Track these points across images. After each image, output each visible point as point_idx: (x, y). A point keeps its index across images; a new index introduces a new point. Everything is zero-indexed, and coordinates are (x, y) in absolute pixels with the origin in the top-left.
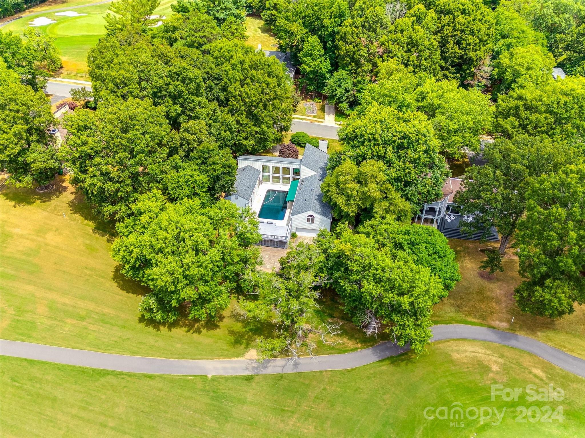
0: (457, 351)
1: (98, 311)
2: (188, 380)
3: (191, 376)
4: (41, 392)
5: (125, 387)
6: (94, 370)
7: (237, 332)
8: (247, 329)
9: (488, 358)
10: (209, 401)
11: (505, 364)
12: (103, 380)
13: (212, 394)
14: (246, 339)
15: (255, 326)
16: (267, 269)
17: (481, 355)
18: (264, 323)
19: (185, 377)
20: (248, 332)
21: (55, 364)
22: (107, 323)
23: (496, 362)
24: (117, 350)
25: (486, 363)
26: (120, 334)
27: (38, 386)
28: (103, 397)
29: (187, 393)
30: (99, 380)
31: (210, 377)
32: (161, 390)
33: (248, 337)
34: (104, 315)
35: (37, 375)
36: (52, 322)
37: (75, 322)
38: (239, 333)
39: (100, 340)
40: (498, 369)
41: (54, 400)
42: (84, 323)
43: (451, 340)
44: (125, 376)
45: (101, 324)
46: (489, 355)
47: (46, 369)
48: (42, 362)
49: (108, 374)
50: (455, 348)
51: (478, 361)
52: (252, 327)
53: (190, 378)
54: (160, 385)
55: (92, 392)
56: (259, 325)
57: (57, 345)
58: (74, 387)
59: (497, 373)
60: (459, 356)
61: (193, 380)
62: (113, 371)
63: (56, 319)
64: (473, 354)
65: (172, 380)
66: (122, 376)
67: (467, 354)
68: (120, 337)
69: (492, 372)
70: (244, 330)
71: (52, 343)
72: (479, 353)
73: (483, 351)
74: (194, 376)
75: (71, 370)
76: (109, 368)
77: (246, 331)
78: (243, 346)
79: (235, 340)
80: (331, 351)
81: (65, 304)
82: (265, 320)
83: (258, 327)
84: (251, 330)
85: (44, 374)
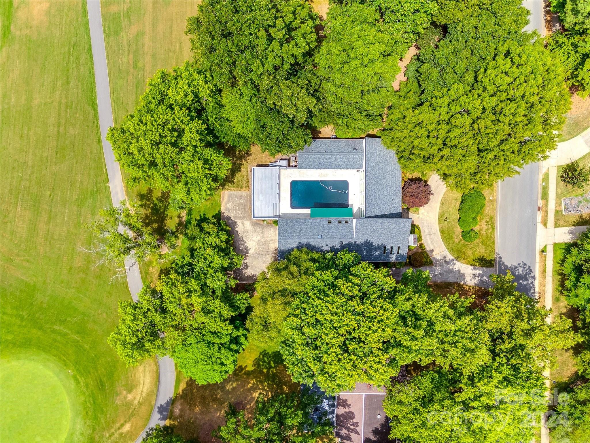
0: (145, 370)
1: (145, 75)
2: (102, 170)
3: (106, 170)
4: (71, 70)
5: (88, 126)
6: (95, 98)
7: (151, 195)
8: (156, 202)
9: (139, 393)
10: (89, 190)
11: (132, 405)
12: (90, 109)
13: (95, 190)
14: (146, 203)
15: (160, 207)
16: (226, 204)
17: (141, 388)
18: (164, 214)
19: (104, 167)
20: (153, 203)
21: (93, 68)
22: (137, 88)
23: (135, 398)
24: (116, 107)
25: (134, 391)
26: (129, 103)
27: (74, 66)
28: (78, 115)
29: (92, 172)
30: (89, 105)
31: (108, 184)
32: (91, 153)
33: (148, 205)
34: (144, 81)
35: (81, 61)
36: (126, 45)
37: (131, 62)
38: (151, 196)
39: (121, 89)
40: (128, 399)
41: (68, 83)
42: (132, 70)
43: (157, 367)
44: (96, 123)
45: (135, 84)
46: (141, 394)
47: (88, 63)
48: (92, 58)
49: (95, 110)
50: (147, 369)
51: (137, 385)
52: (158, 205)
53: (105, 170)
54: (95, 151)
55: (79, 106)
56: (161, 211)
57: (108, 60)
58: (80, 91)
59: (125, 398)
60: (140, 371)
61: (104, 173)
62: (98, 113)
63: (129, 45)
64: (142, 382)
65: (100, 158)
66: (95, 121)
67: (142, 378)
68: (127, 104)
69: (127, 394)
70: (154, 199)
71: (108, 56)
72: (143, 387)
73: (145, 390)
74: (107, 173)
75: (92, 82)
76: (100, 109)
77: (154, 201)
78: (140, 203)
79: (143, 194)
80: (143, 272)
81: (143, 45)
82: (167, 215)
83: (159, 210)
84: (156, 205)
85: (83, 65)
